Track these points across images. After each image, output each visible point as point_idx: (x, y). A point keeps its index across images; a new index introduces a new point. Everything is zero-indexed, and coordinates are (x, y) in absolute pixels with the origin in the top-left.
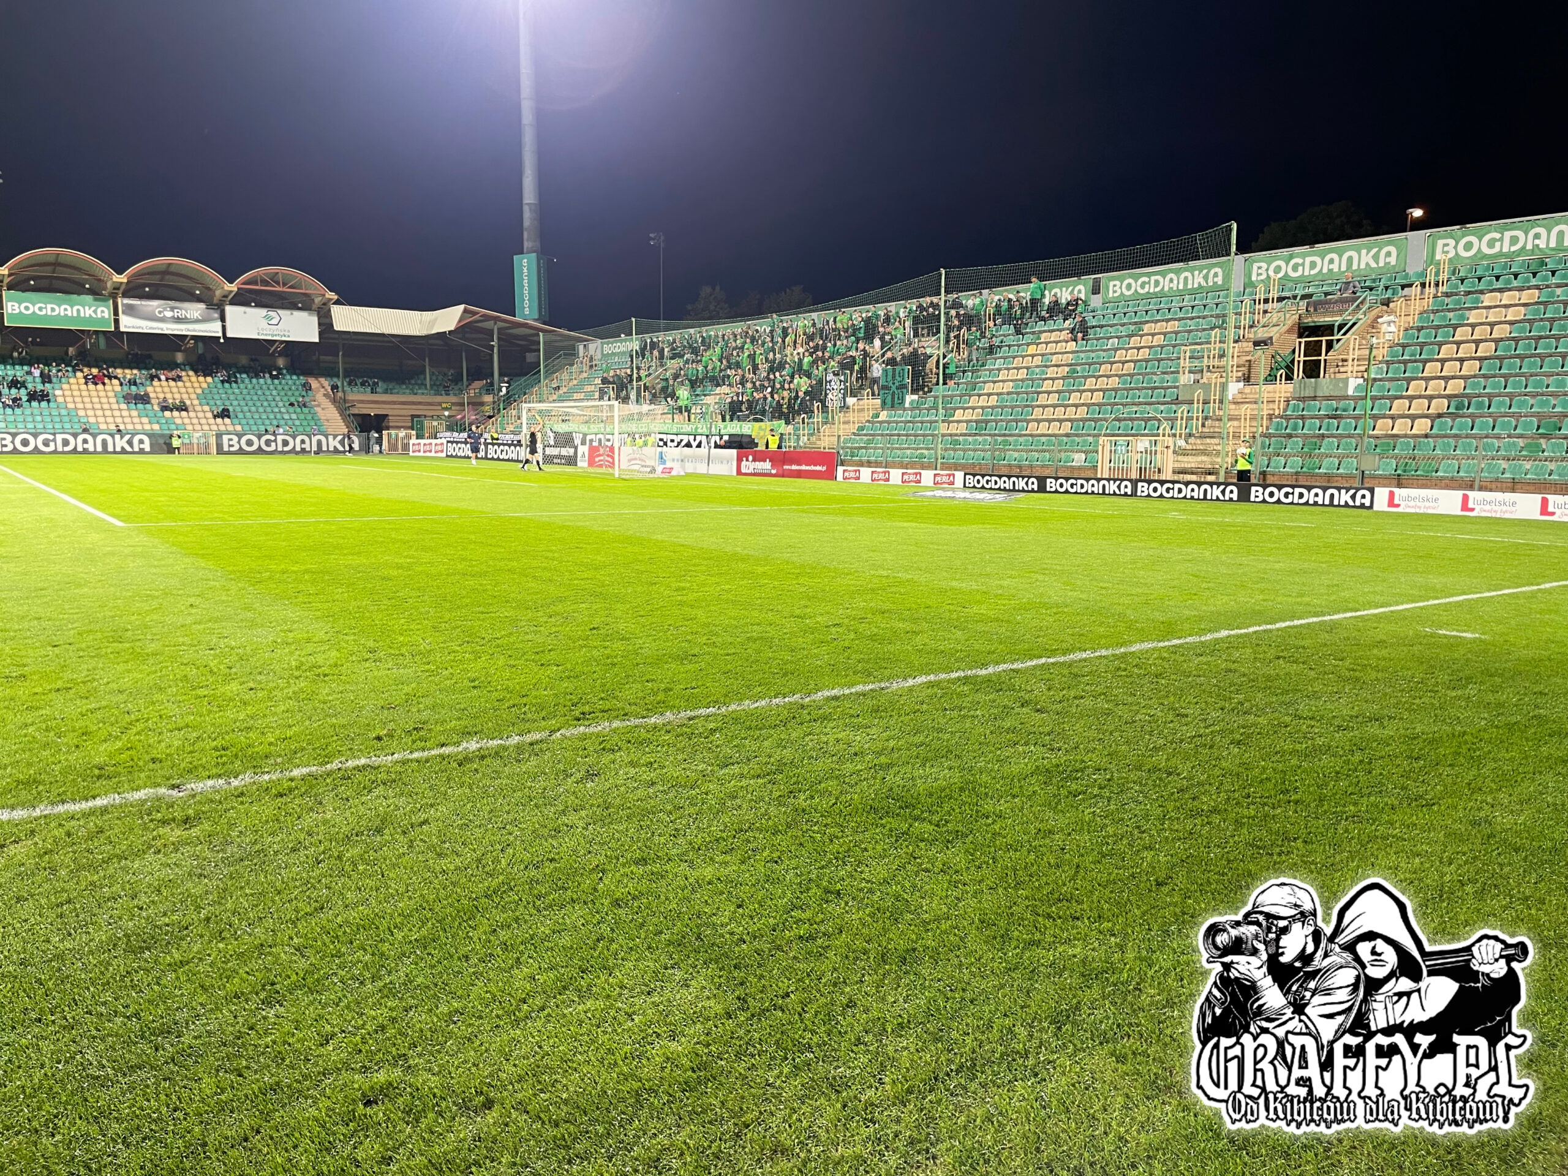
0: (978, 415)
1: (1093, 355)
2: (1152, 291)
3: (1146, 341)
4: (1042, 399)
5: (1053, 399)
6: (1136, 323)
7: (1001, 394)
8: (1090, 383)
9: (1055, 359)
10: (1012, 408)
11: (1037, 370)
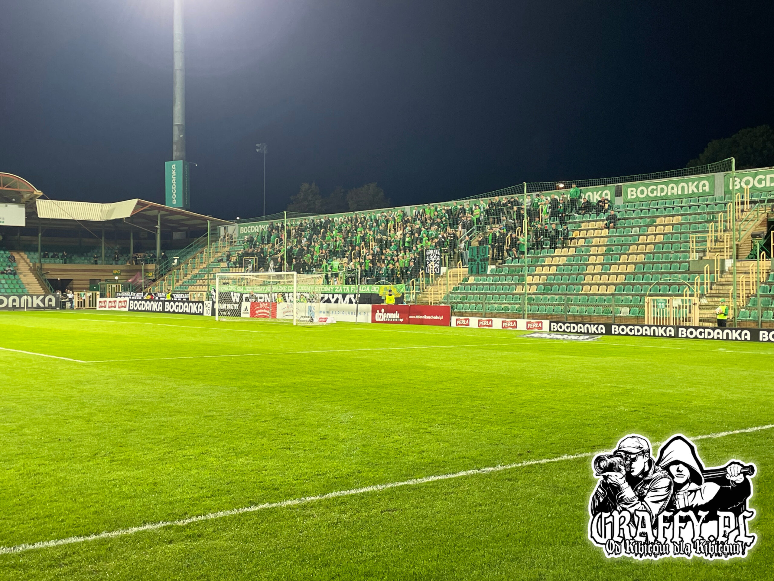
0: (543, 279)
1: (623, 239)
2: (659, 195)
3: (660, 229)
4: (590, 270)
5: (598, 269)
6: (649, 217)
7: (560, 265)
8: (623, 258)
9: (595, 241)
10: (569, 275)
11: (583, 249)
